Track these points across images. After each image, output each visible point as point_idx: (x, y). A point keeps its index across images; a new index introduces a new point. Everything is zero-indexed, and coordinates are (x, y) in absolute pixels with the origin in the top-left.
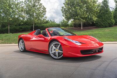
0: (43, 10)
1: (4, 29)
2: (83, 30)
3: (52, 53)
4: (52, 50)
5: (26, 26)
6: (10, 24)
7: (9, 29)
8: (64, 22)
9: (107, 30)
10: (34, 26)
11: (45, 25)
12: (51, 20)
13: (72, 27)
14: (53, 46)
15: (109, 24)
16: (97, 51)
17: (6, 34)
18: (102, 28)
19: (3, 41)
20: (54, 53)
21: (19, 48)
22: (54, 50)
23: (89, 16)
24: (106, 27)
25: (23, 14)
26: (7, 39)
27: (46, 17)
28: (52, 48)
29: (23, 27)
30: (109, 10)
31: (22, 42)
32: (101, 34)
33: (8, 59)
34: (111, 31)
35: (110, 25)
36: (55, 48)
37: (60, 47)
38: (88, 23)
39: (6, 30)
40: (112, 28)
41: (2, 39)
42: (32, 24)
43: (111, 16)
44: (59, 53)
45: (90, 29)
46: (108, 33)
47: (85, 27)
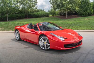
0: (35, 1)
1: (3, 16)
2: (67, 18)
3: (42, 45)
4: (42, 42)
5: (21, 14)
6: (8, 13)
7: (7, 17)
8: (52, 10)
9: (87, 19)
10: (27, 15)
11: (36, 13)
12: (41, 9)
13: (58, 15)
14: (42, 39)
15: (89, 13)
16: (77, 45)
17: (5, 22)
18: (83, 16)
19: (3, 29)
20: (43, 45)
21: (15, 37)
22: (43, 43)
23: (73, 7)
24: (86, 16)
25: (18, 5)
26: (6, 27)
27: (37, 7)
28: (41, 41)
29: (19, 15)
30: (89, 1)
31: (18, 33)
32: (81, 23)
33: (7, 49)
34: (90, 20)
35: (90, 15)
36: (44, 41)
37: (47, 41)
38: (72, 12)
39: (5, 17)
40: (91, 17)
41: (2, 27)
42: (26, 13)
43: (91, 7)
44: (47, 45)
45: (73, 18)
46: (88, 22)
47: (69, 15)
